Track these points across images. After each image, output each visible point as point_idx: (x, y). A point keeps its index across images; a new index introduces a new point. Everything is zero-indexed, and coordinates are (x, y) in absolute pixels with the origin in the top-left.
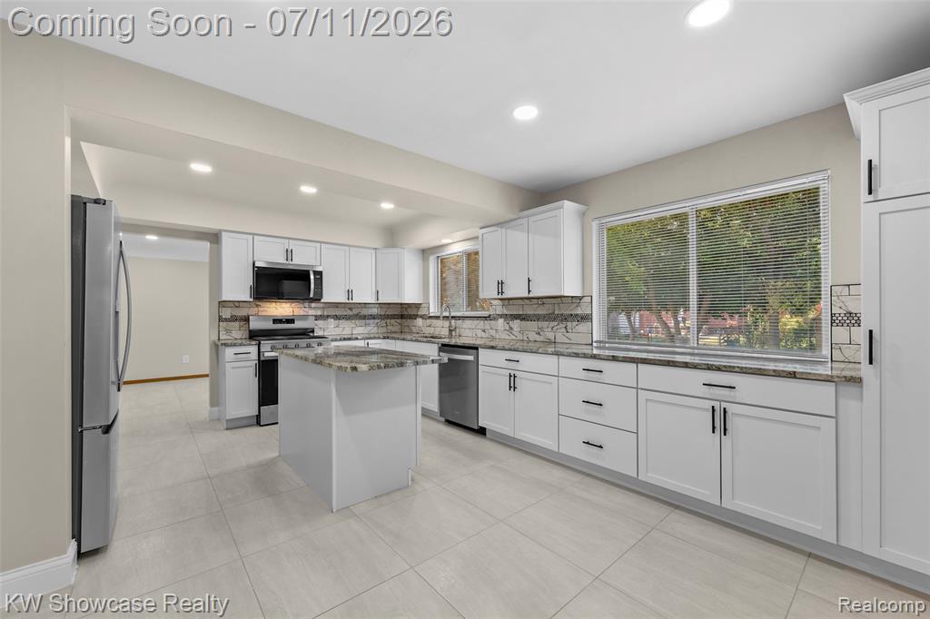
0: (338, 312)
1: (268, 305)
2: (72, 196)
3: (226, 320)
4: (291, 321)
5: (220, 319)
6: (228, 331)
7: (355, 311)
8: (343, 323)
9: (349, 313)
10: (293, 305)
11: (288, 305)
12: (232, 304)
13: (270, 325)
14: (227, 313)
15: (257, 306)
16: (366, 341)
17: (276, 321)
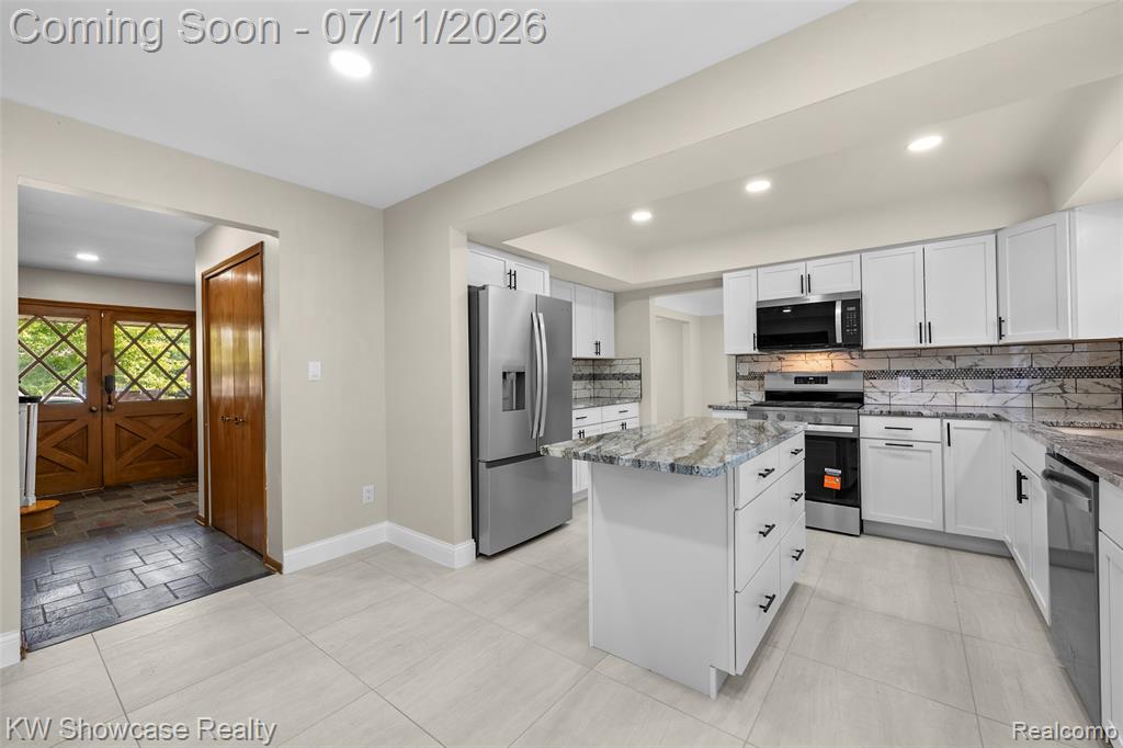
0: (920, 365)
1: (794, 357)
2: (469, 287)
3: (744, 378)
4: (823, 379)
5: (738, 377)
6: (746, 391)
7: (963, 363)
8: (932, 384)
9: (949, 365)
10: (832, 356)
11: (824, 356)
12: (749, 359)
13: (791, 386)
14: (744, 370)
15: (780, 359)
16: (946, 421)
17: (798, 380)
